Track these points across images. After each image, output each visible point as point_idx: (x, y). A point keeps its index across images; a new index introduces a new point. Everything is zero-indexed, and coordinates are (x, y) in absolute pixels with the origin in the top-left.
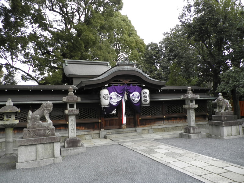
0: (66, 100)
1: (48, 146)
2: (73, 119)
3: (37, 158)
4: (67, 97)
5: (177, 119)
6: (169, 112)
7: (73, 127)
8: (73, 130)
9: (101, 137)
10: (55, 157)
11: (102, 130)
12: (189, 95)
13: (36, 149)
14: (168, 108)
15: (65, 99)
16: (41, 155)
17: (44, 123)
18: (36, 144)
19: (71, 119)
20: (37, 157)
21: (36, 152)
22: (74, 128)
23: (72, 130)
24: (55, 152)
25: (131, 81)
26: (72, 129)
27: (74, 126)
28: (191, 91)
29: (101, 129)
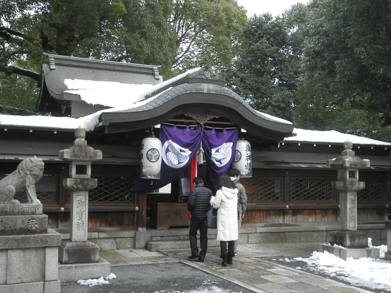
0: (71, 156)
1: (32, 255)
2: (83, 200)
3: (8, 280)
4: (72, 148)
5: (315, 214)
6: (297, 195)
7: (81, 218)
8: (81, 225)
9: (137, 247)
10: (46, 280)
11: (140, 229)
12: (347, 160)
13: (7, 259)
14: (297, 187)
15: (67, 153)
16: (17, 274)
17: (24, 205)
18: (7, 250)
19: (78, 198)
20: (9, 278)
21: (7, 266)
22: (84, 220)
23: (78, 224)
24: (46, 268)
25: (214, 119)
26: (80, 222)
27: (84, 216)
28: (351, 150)
29: (139, 227)
